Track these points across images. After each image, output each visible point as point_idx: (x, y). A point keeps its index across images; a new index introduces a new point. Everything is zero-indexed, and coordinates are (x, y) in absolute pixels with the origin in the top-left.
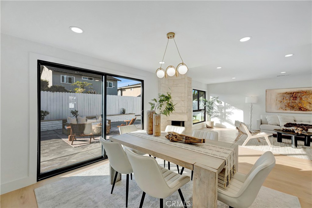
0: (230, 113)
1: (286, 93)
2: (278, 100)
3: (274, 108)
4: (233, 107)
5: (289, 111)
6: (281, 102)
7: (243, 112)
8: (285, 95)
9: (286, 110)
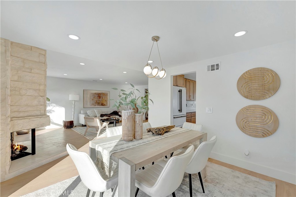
0: (50, 112)
1: (95, 93)
2: (91, 98)
3: (89, 105)
4: (54, 105)
5: (97, 106)
6: (93, 100)
7: (64, 110)
8: (95, 95)
9: (95, 105)
